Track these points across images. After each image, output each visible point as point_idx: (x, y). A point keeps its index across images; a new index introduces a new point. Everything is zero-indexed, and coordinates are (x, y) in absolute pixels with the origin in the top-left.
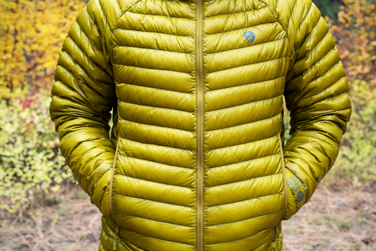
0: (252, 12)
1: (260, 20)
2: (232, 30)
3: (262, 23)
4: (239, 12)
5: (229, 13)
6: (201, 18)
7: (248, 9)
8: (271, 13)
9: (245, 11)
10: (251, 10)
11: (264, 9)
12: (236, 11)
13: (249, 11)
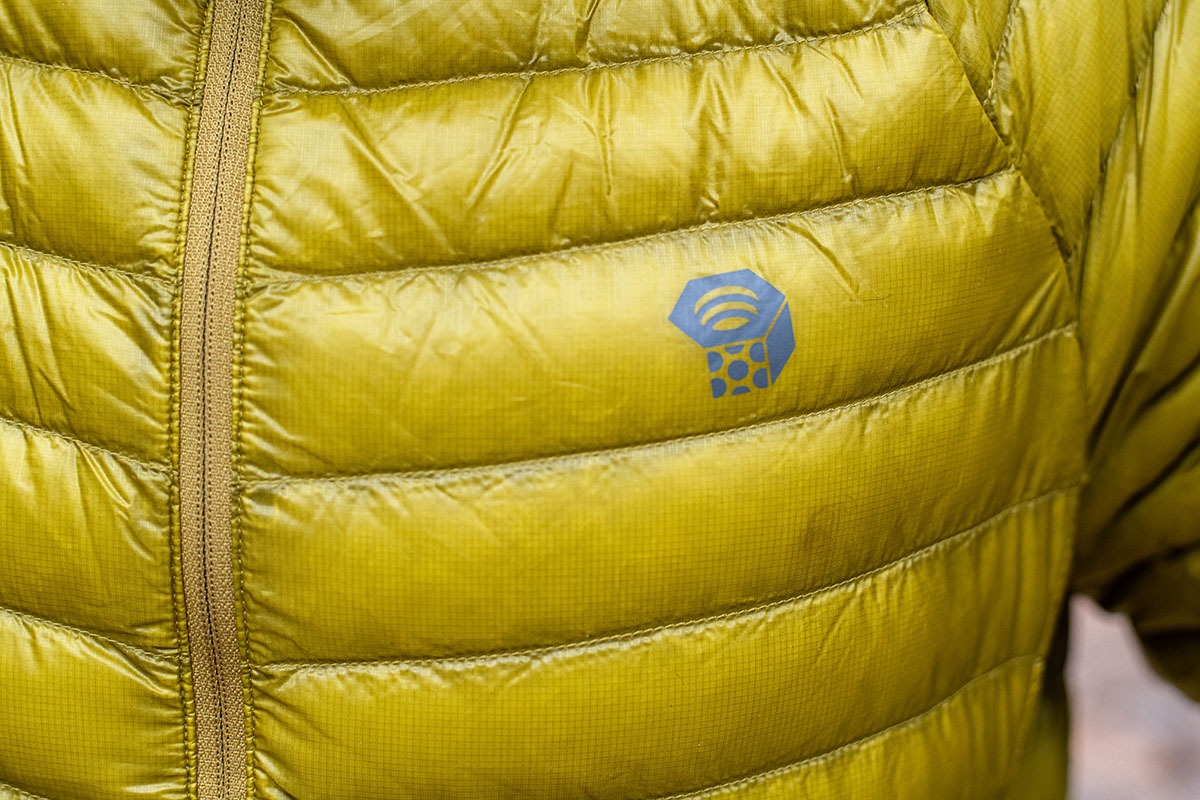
0: (777, 59)
1: (856, 156)
2: (557, 241)
3: (868, 182)
4: (644, 55)
5: (538, 66)
6: (245, 88)
7: (738, 30)
8: (965, 81)
9: (707, 46)
10: (763, 40)
11: (899, 38)
12: (608, 46)
13: (740, 43)
